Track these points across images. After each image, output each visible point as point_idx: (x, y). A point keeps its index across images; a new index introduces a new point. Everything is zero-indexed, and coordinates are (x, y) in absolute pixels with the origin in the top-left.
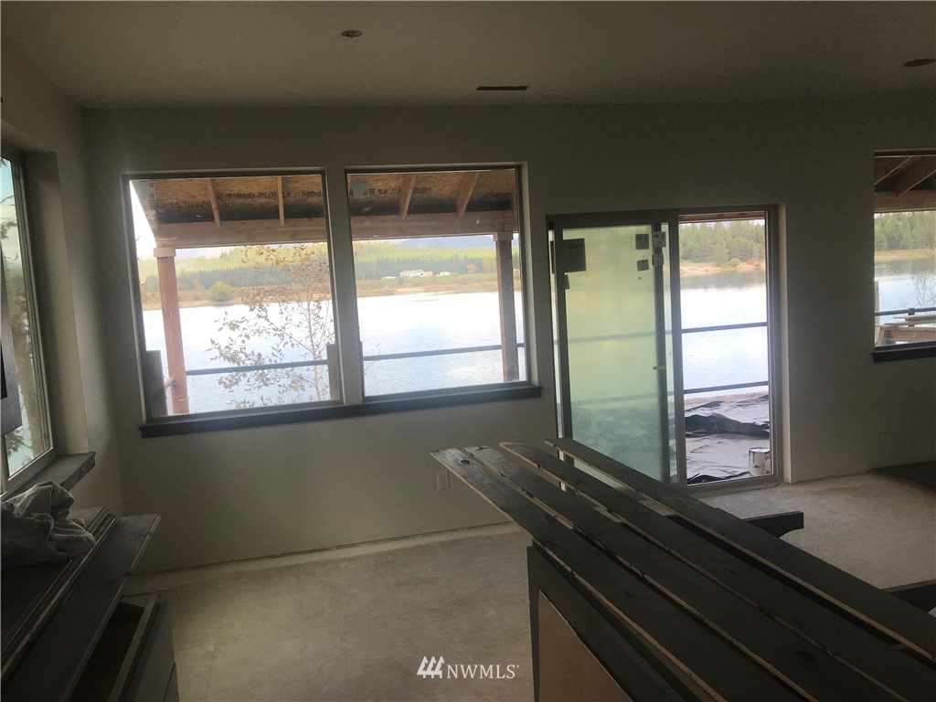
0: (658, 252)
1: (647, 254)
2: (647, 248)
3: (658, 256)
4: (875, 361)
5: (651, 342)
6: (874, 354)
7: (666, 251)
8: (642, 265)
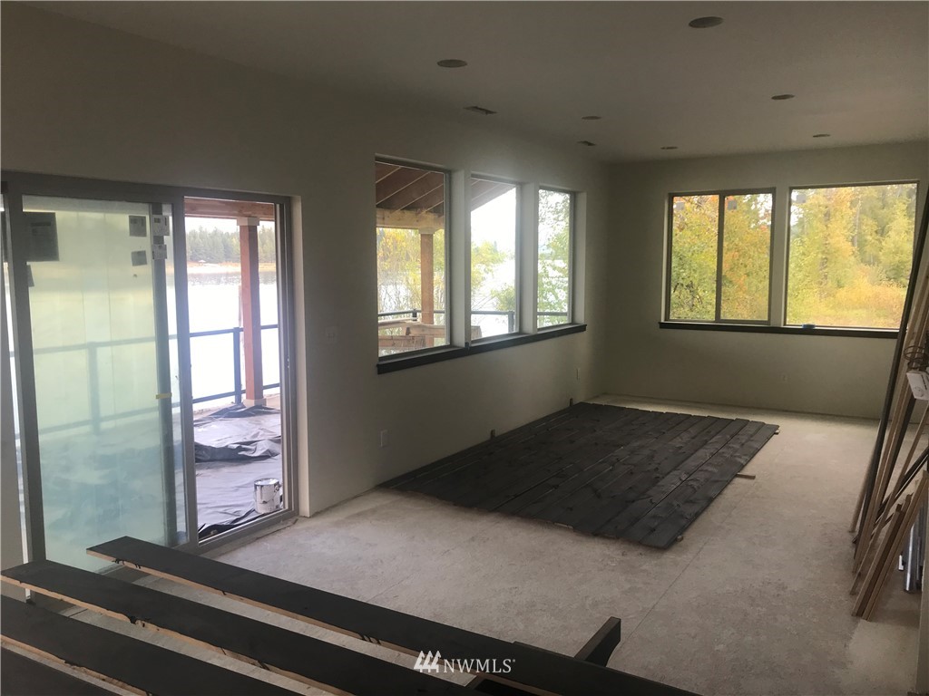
0: (158, 240)
1: (145, 243)
2: (145, 235)
3: (160, 247)
4: (379, 373)
5: (151, 348)
6: (378, 366)
7: (168, 240)
8: (139, 258)
